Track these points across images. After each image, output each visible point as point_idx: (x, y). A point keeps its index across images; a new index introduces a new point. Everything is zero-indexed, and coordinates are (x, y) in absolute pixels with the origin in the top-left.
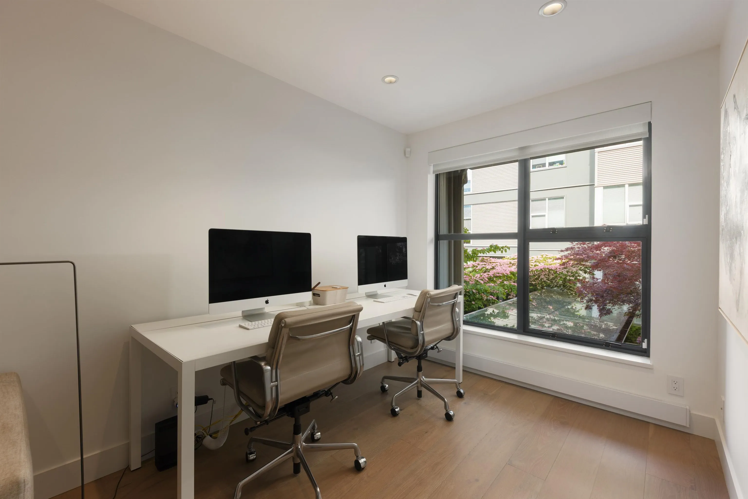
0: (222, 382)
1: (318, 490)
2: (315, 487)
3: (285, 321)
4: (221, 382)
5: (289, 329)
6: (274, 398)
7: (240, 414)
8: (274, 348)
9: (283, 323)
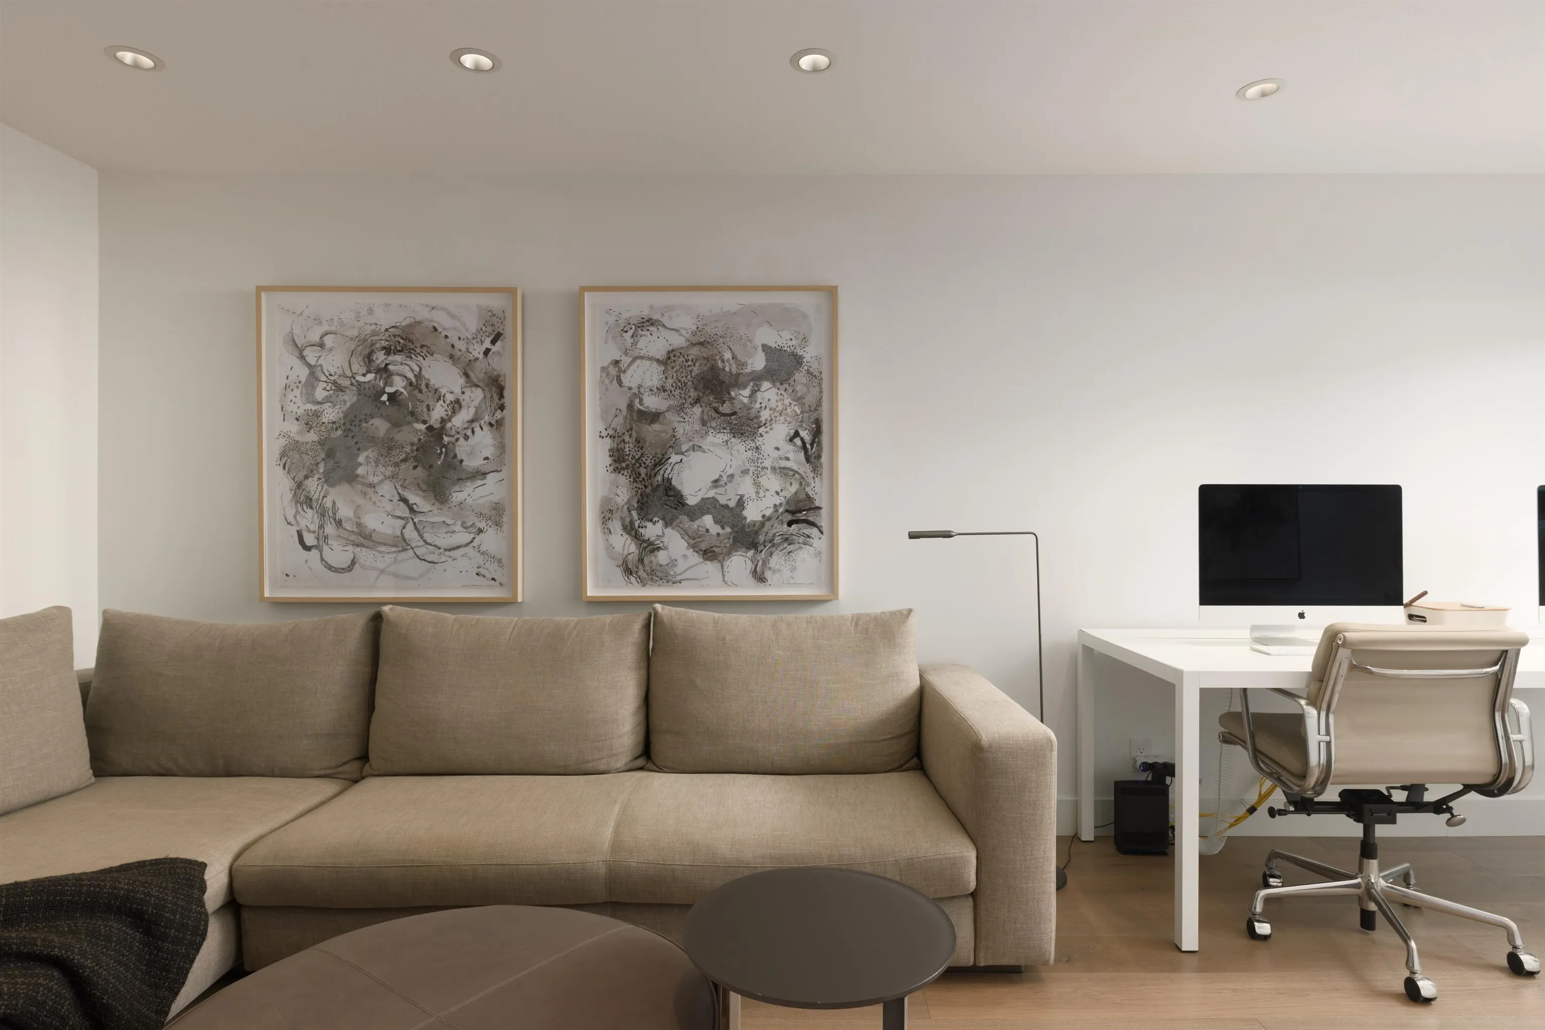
0: (1223, 736)
1: (1413, 944)
2: (1405, 939)
3: (1344, 636)
4: (1220, 737)
5: (1351, 650)
6: (1323, 765)
7: (1245, 819)
8: (1323, 682)
9: (1340, 639)
